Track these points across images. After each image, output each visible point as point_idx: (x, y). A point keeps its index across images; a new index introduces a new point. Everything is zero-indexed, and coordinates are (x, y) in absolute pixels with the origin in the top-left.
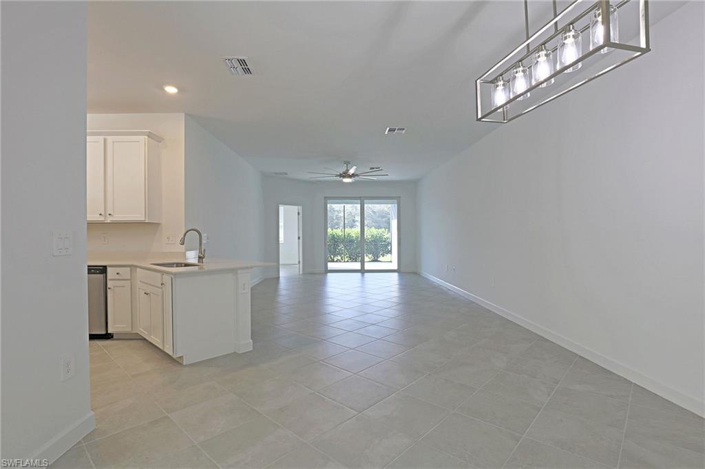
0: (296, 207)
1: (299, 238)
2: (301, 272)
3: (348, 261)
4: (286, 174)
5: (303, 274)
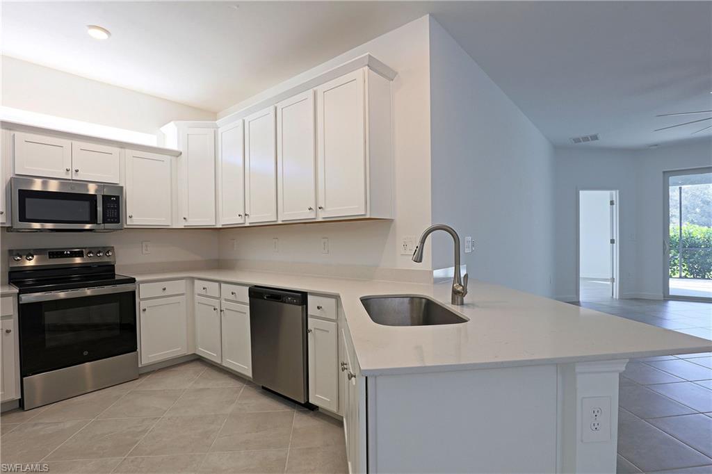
0: (607, 193)
1: (612, 241)
2: (616, 295)
3: (685, 277)
4: (595, 138)
5: (622, 298)
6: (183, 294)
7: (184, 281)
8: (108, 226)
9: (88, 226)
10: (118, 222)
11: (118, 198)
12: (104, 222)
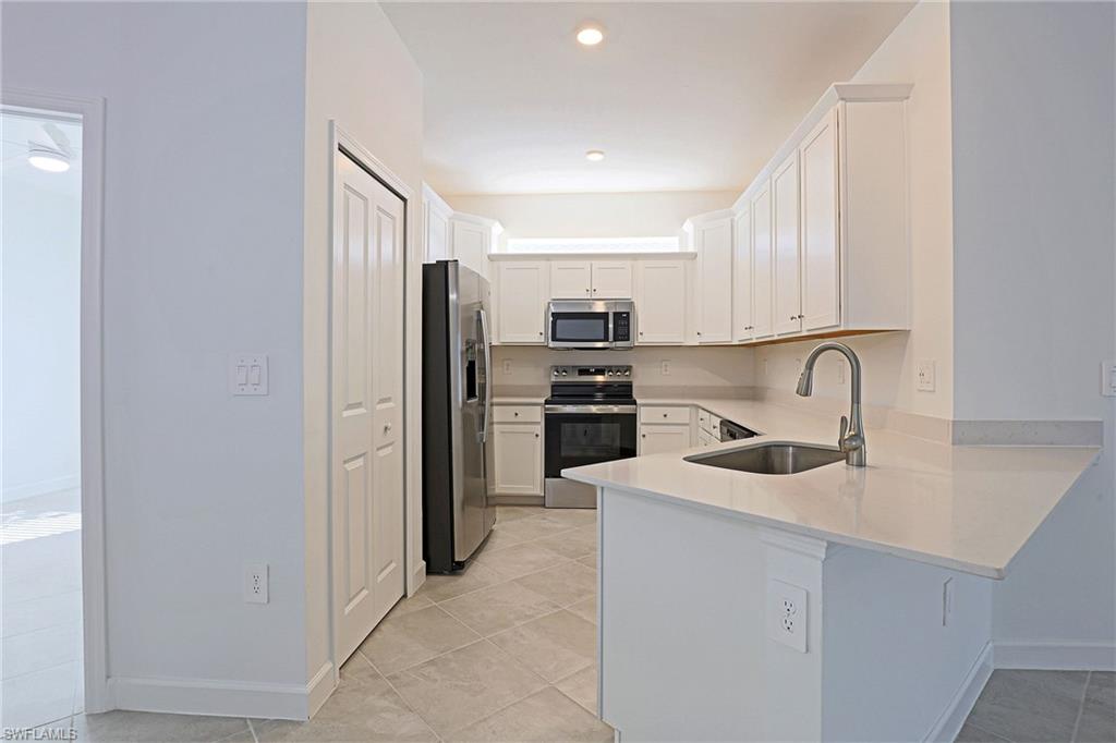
6: (687, 424)
7: (688, 409)
8: (619, 344)
9: (600, 345)
10: (628, 340)
11: (628, 313)
12: (615, 340)
